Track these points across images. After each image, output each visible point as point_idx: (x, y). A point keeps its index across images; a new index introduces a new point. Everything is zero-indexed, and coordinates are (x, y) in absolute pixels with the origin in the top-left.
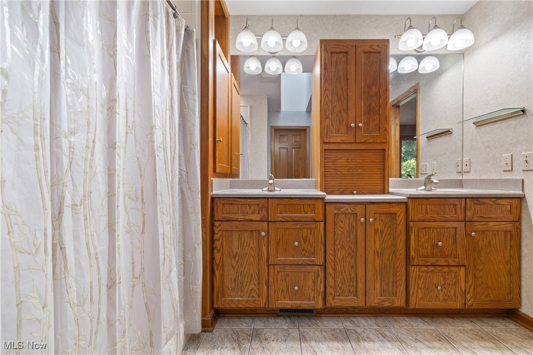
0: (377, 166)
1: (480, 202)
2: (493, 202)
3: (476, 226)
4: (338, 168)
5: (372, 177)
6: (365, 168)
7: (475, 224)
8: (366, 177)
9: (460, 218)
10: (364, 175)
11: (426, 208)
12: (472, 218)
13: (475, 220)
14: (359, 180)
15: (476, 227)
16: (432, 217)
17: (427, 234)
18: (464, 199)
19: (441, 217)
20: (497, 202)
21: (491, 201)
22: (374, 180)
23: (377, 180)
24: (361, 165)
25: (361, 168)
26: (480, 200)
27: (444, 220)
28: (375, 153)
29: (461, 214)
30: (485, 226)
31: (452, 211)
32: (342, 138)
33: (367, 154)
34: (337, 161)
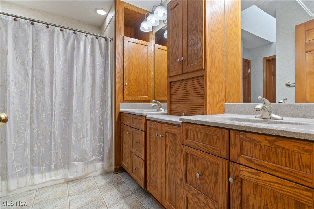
0: (200, 91)
1: (247, 137)
2: (270, 141)
3: (242, 171)
4: (177, 95)
5: (197, 102)
6: (192, 94)
7: (241, 169)
8: (193, 102)
9: (223, 153)
10: (192, 100)
11: (194, 134)
12: (237, 159)
13: (241, 163)
14: (189, 104)
15: (241, 173)
16: (196, 144)
17: (193, 162)
18: (227, 131)
19: (204, 146)
20: (277, 143)
21: (266, 140)
22: (198, 104)
23: (200, 104)
24: (190, 92)
25: (190, 94)
26: (248, 135)
27: (207, 151)
28: (199, 80)
29: (224, 149)
30: (255, 176)
31: (216, 143)
32: (176, 72)
33: (193, 81)
34: (177, 90)
